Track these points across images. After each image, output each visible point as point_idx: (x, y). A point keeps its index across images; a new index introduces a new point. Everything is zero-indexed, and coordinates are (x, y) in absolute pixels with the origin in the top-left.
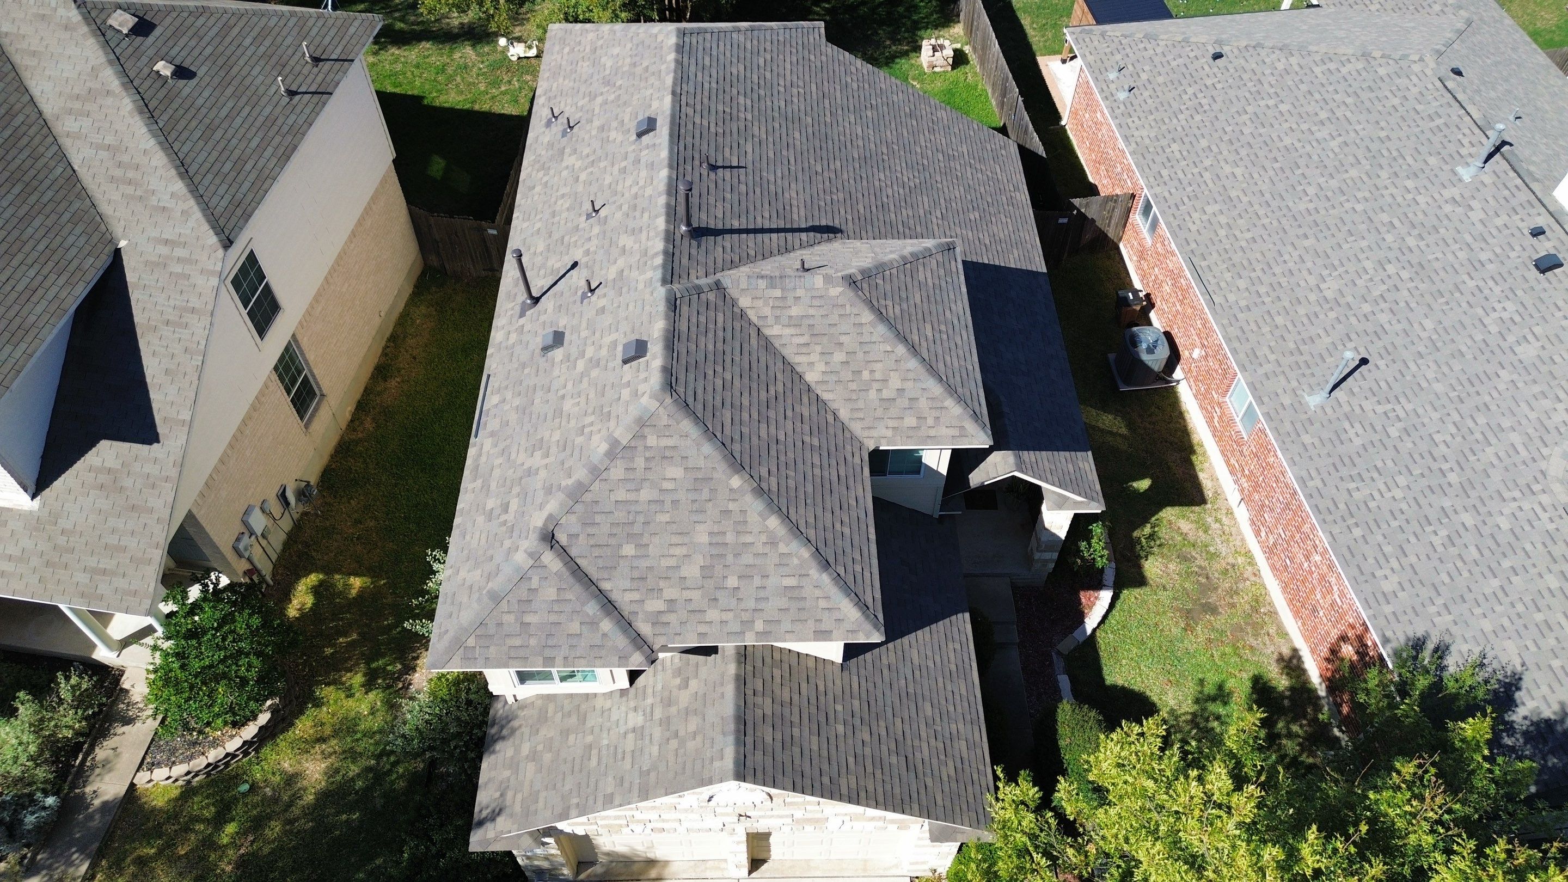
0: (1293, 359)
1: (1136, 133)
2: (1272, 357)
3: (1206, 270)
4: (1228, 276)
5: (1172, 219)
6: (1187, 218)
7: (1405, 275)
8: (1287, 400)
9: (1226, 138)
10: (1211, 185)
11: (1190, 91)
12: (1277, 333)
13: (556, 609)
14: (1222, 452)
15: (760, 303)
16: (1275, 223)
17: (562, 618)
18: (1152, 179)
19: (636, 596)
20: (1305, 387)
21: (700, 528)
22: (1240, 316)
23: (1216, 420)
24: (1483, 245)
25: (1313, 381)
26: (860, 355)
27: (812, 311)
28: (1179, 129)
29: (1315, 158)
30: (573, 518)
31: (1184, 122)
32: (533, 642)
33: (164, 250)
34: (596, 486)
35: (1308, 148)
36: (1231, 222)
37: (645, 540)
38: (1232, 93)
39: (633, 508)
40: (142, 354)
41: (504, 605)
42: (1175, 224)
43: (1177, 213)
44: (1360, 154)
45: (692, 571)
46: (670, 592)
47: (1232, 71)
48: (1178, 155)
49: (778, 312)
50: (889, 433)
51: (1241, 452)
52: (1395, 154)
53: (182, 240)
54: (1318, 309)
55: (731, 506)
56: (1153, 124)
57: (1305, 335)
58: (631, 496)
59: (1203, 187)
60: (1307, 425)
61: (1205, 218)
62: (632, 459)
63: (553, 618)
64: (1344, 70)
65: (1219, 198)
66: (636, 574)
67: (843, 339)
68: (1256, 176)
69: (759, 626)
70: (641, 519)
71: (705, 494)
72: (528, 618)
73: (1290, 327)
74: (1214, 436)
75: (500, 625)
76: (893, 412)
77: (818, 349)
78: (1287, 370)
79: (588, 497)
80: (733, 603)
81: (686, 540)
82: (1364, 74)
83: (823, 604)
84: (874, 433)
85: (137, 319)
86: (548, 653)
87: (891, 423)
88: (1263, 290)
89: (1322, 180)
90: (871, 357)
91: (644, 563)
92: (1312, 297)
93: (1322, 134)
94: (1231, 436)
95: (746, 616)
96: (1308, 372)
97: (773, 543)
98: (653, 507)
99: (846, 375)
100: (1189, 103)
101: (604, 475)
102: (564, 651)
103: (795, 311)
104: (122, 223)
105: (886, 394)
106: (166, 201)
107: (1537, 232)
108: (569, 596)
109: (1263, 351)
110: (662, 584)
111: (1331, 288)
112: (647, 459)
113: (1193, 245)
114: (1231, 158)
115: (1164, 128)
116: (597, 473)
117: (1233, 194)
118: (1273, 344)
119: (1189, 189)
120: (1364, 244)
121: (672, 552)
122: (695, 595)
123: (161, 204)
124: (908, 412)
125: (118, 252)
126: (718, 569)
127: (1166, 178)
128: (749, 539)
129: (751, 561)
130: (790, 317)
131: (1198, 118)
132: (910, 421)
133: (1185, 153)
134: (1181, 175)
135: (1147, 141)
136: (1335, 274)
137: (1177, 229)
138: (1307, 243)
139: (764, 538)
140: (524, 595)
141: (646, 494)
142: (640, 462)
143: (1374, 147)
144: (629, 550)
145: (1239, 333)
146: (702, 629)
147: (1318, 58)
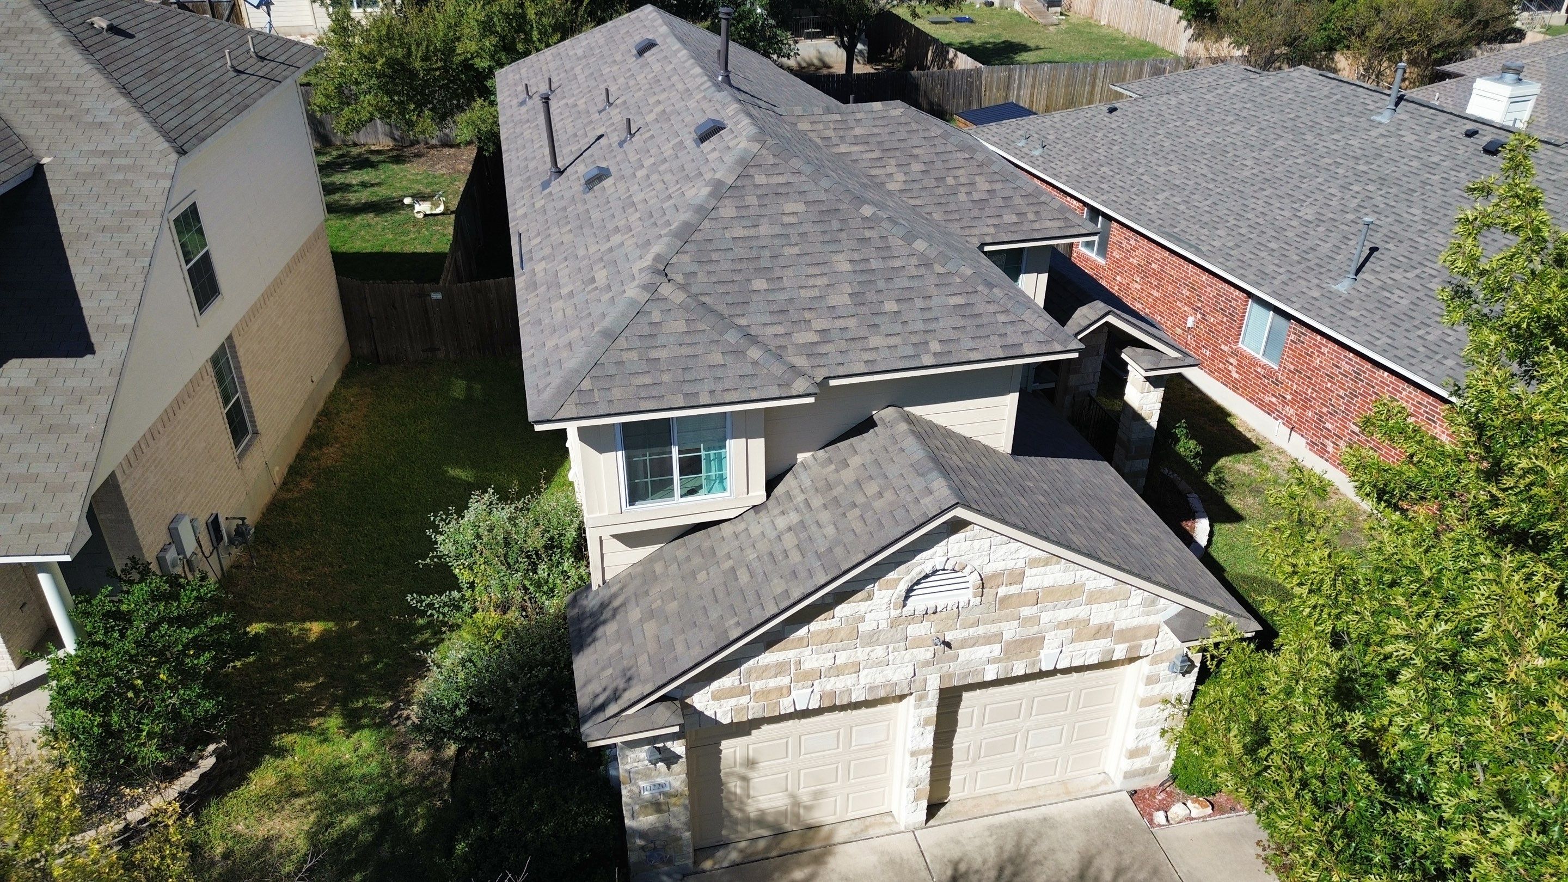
0: (1303, 266)
1: (1062, 170)
2: (1281, 270)
3: (1181, 233)
4: (1205, 231)
5: (1128, 211)
6: (1143, 207)
7: (1371, 187)
8: (1316, 294)
9: (1148, 153)
10: (1153, 182)
11: (1100, 135)
12: (1276, 254)
13: (688, 339)
14: (1252, 400)
15: (821, 126)
16: (1228, 189)
17: (699, 350)
18: (1094, 193)
19: (780, 330)
20: (1328, 280)
21: (840, 257)
22: (1232, 253)
23: (1233, 370)
24: (1429, 153)
25: (1332, 274)
26: (939, 165)
27: (876, 131)
28: (1103, 158)
29: (1240, 143)
30: (686, 258)
31: (1105, 154)
32: (666, 378)
33: (100, 161)
34: (706, 224)
35: (1230, 140)
36: (1186, 199)
37: (777, 274)
38: (1139, 127)
39: (754, 243)
40: (70, 262)
41: (622, 343)
42: (1132, 213)
43: (1130, 207)
44: (1278, 131)
45: (840, 299)
46: (818, 324)
47: (1131, 115)
48: (1111, 173)
49: (842, 133)
50: (992, 230)
51: (1277, 382)
52: (1310, 124)
53: (123, 148)
54: (1305, 229)
55: (867, 234)
56: (1076, 161)
57: (1305, 248)
58: (751, 232)
59: (1147, 185)
60: (1347, 304)
61: (1158, 203)
62: (742, 197)
63: (685, 351)
64: (1232, 91)
65: (1165, 188)
66: (775, 308)
67: (916, 151)
68: (1192, 167)
69: (935, 346)
70: (767, 253)
71: (835, 225)
72: (654, 354)
73: (1287, 247)
74: (1235, 389)
75: (620, 363)
76: (989, 212)
77: (893, 162)
78: (1303, 275)
79: (697, 236)
80: (898, 328)
81: (825, 269)
82: (1251, 88)
83: (1001, 318)
84: (975, 231)
85: (62, 230)
86: (687, 388)
87: (990, 222)
88: (1243, 231)
89: (1253, 155)
90: (951, 165)
91: (781, 296)
92: (1294, 223)
93: (1238, 128)
94: (1258, 375)
95: (915, 339)
96: (1322, 270)
97: (928, 265)
98: (778, 241)
99: (929, 182)
100: (1102, 142)
101: (713, 215)
102: (708, 385)
103: (858, 131)
104: (46, 141)
105: (976, 196)
106: (103, 116)
107: (1470, 134)
108: (701, 326)
109: (1270, 269)
110: (807, 315)
111: (1308, 213)
112: (759, 197)
113: (1160, 222)
114: (1161, 162)
115: (1087, 161)
116: (703, 212)
117: (1177, 182)
118: (1277, 262)
119: (1133, 190)
120: (1319, 180)
121: (811, 282)
122: (851, 323)
123: (98, 120)
124: (1005, 210)
125: (39, 169)
126: (871, 297)
127: (1109, 189)
128: (898, 263)
129: (906, 283)
130: (855, 136)
131: (1116, 148)
132: (1010, 218)
133: (1116, 171)
134: (1121, 184)
135: (1077, 172)
136: (1305, 204)
137: (1137, 216)
138: (1266, 193)
139: (914, 261)
140: (647, 330)
141: (764, 230)
142: (752, 200)
143: (1289, 124)
144: (760, 284)
145: (1240, 264)
146: (866, 356)
147: (1204, 90)
